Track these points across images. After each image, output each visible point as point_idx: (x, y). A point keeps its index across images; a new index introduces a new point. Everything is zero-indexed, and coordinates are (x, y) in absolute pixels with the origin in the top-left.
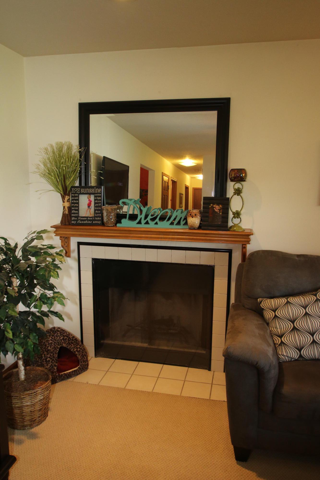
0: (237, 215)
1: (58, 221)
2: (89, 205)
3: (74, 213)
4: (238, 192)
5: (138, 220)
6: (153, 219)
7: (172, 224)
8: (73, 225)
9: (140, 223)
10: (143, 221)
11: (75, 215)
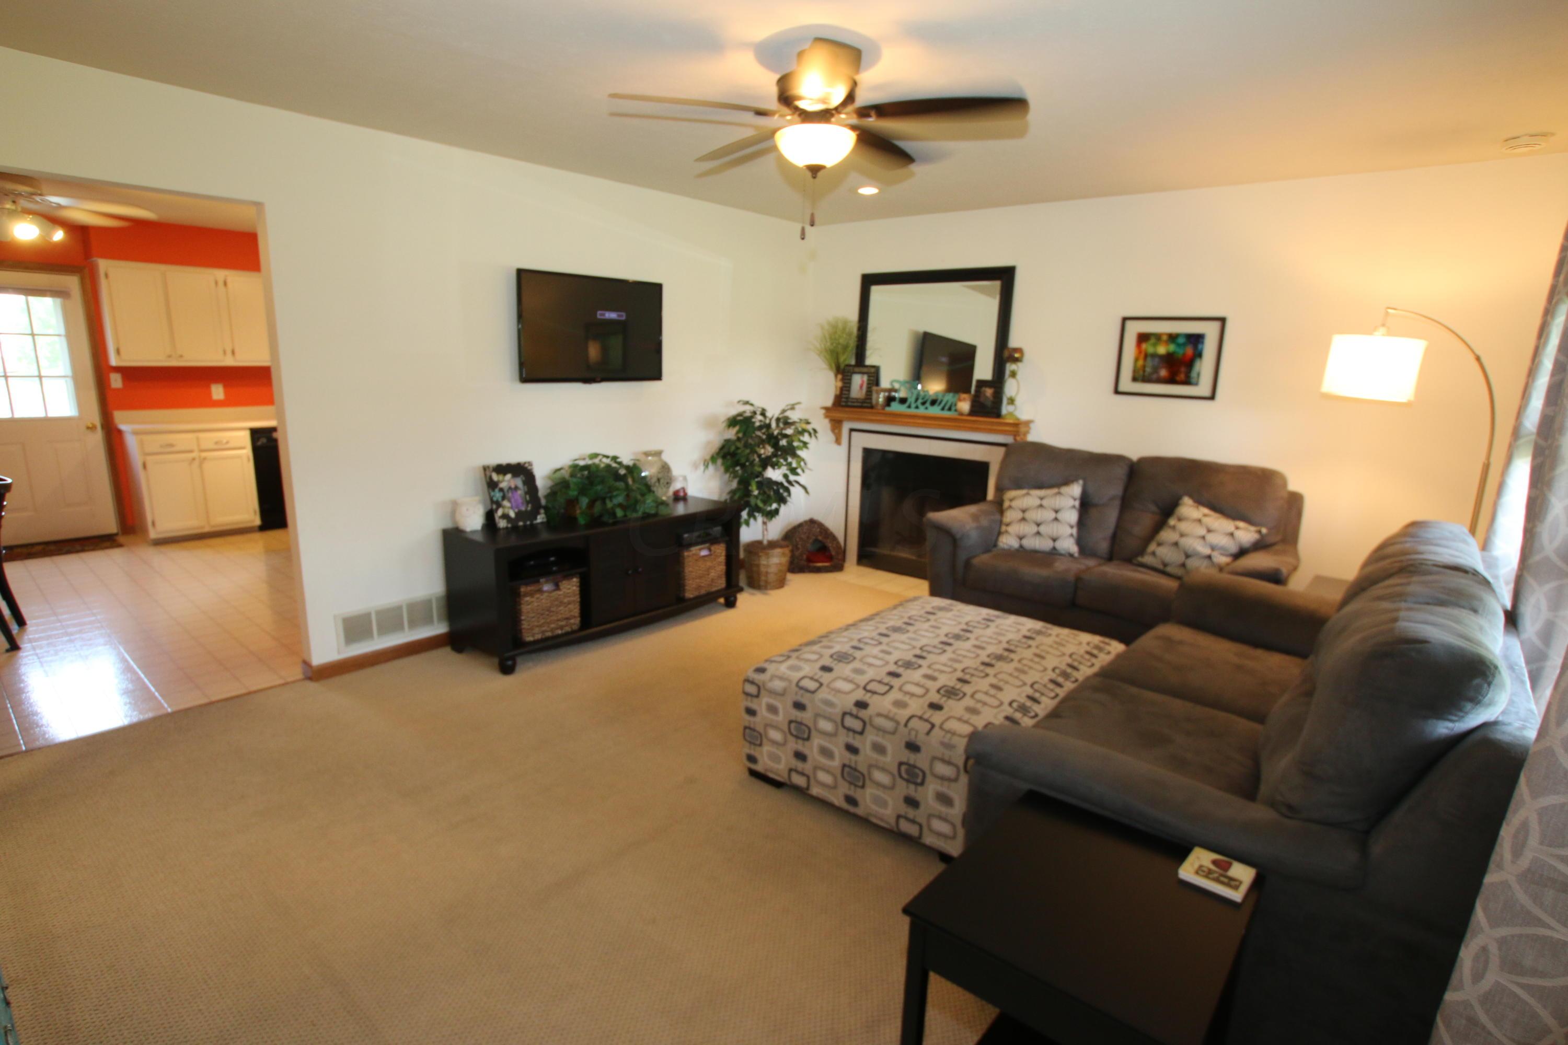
0: (1012, 401)
1: (829, 402)
2: (861, 386)
3: (845, 394)
4: (1015, 375)
6: (924, 403)
7: (943, 409)
8: (843, 406)
9: (909, 407)
10: (913, 405)
11: (846, 396)
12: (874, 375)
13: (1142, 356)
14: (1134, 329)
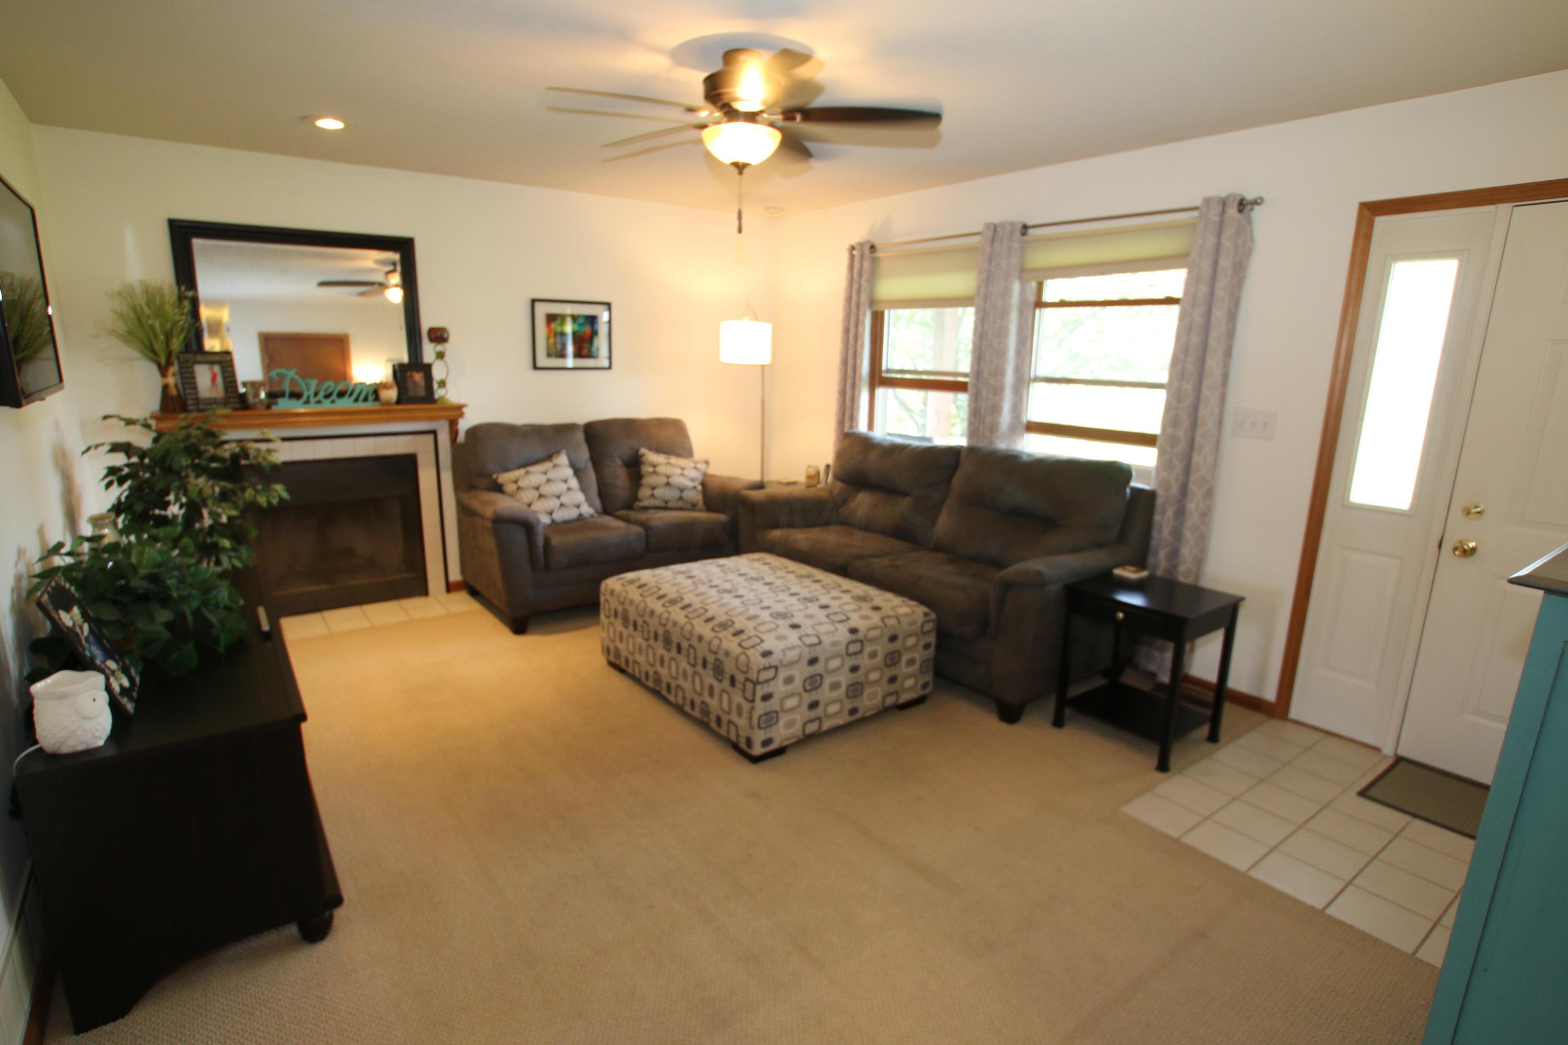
0: (442, 384)
2: (214, 379)
4: (440, 356)
5: (304, 398)
6: (327, 396)
7: (356, 401)
9: (307, 402)
10: (313, 400)
11: (193, 397)
12: (224, 361)
13: (552, 334)
14: (542, 310)
